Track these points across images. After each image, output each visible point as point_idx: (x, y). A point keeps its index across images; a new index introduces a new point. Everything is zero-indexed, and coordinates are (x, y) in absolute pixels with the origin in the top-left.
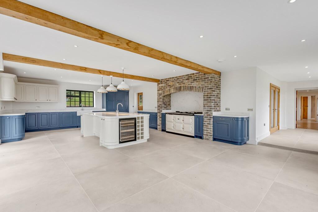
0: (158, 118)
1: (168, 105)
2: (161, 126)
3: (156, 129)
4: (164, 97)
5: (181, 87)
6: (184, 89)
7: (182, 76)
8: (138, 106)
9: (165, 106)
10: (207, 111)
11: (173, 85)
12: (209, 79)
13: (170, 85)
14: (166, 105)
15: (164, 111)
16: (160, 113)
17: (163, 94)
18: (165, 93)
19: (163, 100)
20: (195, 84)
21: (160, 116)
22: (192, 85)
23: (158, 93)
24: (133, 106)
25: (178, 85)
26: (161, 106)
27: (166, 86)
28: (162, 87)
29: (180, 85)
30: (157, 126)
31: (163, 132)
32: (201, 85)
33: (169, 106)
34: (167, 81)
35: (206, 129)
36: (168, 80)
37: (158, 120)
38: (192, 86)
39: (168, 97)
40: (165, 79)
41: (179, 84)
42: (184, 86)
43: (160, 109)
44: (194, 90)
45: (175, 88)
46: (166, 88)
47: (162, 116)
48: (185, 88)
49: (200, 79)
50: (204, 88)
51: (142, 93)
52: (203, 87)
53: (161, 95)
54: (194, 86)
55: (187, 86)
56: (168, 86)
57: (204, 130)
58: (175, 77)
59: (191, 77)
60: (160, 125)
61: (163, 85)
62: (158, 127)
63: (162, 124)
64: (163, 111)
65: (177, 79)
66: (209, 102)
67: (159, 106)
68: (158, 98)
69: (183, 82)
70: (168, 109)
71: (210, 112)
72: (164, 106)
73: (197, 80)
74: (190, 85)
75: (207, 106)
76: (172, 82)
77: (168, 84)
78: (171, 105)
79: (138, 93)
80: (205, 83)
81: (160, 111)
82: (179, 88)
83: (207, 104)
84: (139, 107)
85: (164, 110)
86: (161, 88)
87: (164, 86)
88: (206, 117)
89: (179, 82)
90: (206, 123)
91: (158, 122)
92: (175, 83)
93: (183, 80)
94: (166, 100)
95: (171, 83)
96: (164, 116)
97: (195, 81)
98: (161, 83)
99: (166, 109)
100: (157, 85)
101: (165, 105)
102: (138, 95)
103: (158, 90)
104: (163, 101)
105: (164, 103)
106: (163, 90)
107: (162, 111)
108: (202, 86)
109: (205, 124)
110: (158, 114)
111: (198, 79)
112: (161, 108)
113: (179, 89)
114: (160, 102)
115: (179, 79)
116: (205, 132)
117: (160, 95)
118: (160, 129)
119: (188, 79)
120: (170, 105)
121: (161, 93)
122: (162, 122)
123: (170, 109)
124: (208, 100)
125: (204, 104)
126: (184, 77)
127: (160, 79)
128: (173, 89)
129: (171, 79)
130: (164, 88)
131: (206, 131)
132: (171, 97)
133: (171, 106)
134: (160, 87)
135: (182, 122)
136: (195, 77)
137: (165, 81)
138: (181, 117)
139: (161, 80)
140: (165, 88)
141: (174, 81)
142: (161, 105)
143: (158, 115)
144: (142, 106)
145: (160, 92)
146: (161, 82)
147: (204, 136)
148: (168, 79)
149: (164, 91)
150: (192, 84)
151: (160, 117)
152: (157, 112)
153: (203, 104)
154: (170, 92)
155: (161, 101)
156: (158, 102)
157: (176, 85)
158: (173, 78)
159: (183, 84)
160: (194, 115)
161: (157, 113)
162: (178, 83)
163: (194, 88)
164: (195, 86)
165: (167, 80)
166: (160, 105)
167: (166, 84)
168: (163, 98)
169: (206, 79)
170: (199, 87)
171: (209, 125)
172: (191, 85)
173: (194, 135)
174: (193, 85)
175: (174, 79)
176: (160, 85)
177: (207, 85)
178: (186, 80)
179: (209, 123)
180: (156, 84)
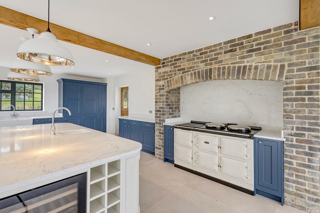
0: (156, 134)
1: (176, 108)
2: (162, 150)
3: (153, 153)
4: (169, 92)
5: (211, 70)
6: (219, 75)
7: (215, 46)
8: (122, 107)
9: (171, 110)
10: (298, 129)
11: (191, 68)
12: (307, 41)
13: (184, 69)
14: (172, 108)
15: (170, 122)
16: (160, 123)
17: (168, 86)
18: (171, 86)
19: (167, 99)
20: (253, 60)
21: (160, 130)
22: (246, 64)
23: (156, 86)
24: (114, 109)
25: (202, 67)
26: (163, 111)
27: (175, 71)
28: (165, 73)
29: (209, 67)
30: (154, 150)
31: (166, 163)
32: (275, 61)
33: (177, 111)
34: (175, 60)
35: (294, 178)
36: (180, 59)
37: (156, 138)
38: (245, 67)
39: (176, 93)
40: (172, 57)
41: (206, 65)
42: (219, 68)
43: (160, 117)
44: (252, 76)
45: (195, 73)
46: (175, 74)
47: (165, 130)
48: (224, 73)
49: (272, 46)
50: (286, 68)
51: (128, 87)
52: (282, 67)
53: (163, 89)
54: (250, 66)
55: (229, 67)
56: (179, 70)
57: (288, 180)
58: (196, 51)
59: (242, 43)
60: (160, 149)
61: (168, 69)
62: (157, 151)
63: (164, 146)
64: (166, 120)
65: (201, 54)
66: (307, 106)
67: (159, 111)
68: (156, 96)
69: (216, 59)
70: (175, 117)
71: (312, 133)
72: (168, 110)
73: (260, 49)
74: (237, 65)
75: (297, 117)
76: (188, 61)
77: (180, 66)
78: (181, 109)
79: (122, 89)
80: (291, 54)
81: (160, 120)
82: (206, 73)
83: (299, 112)
84: (123, 110)
85: (168, 118)
86: (164, 76)
87: (170, 71)
88: (293, 146)
89: (206, 61)
90: (294, 162)
91: (156, 141)
92: (195, 63)
93: (215, 55)
94: (173, 98)
95: (185, 64)
96: (169, 132)
97: (254, 53)
98: (163, 67)
99: (173, 117)
100: (155, 70)
101: (170, 108)
102: (122, 91)
103: (157, 80)
104: (167, 102)
105: (169, 105)
106: (167, 79)
107: (164, 121)
108: (279, 64)
109: (290, 163)
110: (157, 127)
111: (265, 48)
112: (163, 114)
113: (208, 76)
114: (160, 102)
115: (206, 53)
116: (288, 186)
117: (160, 89)
118: (160, 155)
119: (231, 51)
120: (178, 108)
121: (163, 86)
122: (165, 143)
123: (179, 116)
124: (303, 100)
125: (285, 111)
126: (221, 48)
127: (161, 57)
128: (191, 75)
129: (186, 56)
130: (169, 75)
131: (294, 185)
132: (179, 93)
133: (179, 111)
134: (160, 73)
135: (217, 150)
136: (254, 43)
137: (171, 61)
138: (214, 139)
139: (164, 59)
140: (171, 75)
141: (194, 59)
142: (162, 108)
143: (155, 129)
144: (128, 109)
145: (161, 83)
146: (164, 63)
147: (288, 198)
148: (180, 55)
149: (170, 80)
150: (244, 62)
151: (160, 133)
152: (154, 122)
153: (282, 111)
154: (182, 82)
155: (163, 102)
156: (156, 102)
157: (198, 66)
158: (189, 53)
159: (216, 63)
160: (253, 138)
161: (154, 124)
162: (202, 62)
163: (250, 69)
164: (254, 64)
165: (177, 59)
166: (160, 108)
167: (174, 68)
168: (167, 95)
169: (295, 45)
170: (269, 67)
171: (306, 170)
172: (242, 65)
173: (252, 189)
174: (248, 64)
175: (194, 55)
176: (162, 70)
177: (297, 59)
178: (225, 52)
179: (307, 163)
180: (153, 68)
